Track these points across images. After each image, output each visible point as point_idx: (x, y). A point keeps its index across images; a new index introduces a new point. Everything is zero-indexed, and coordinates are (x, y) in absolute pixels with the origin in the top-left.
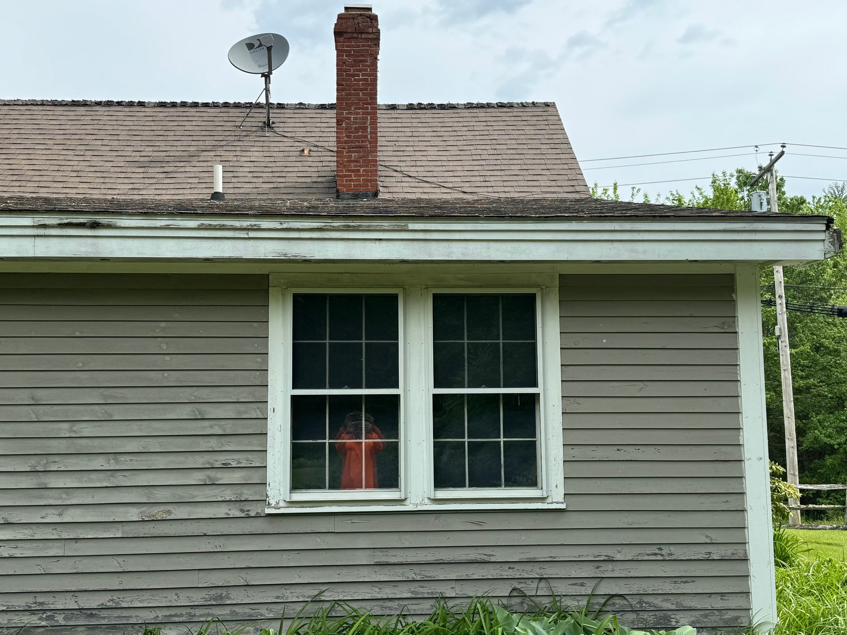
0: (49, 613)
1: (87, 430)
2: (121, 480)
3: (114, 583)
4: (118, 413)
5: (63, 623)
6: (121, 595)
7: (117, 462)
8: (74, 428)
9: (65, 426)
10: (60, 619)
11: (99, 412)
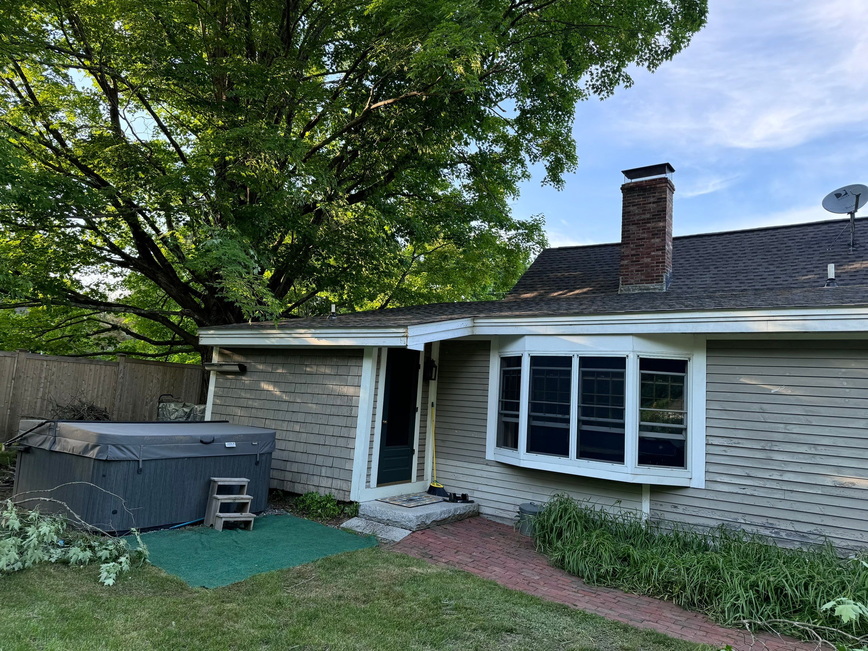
0: (776, 530)
1: (796, 429)
2: (818, 460)
3: (817, 520)
4: (814, 421)
5: (785, 537)
6: (823, 528)
7: (816, 450)
8: (788, 428)
9: (782, 426)
10: (783, 535)
11: (803, 420)
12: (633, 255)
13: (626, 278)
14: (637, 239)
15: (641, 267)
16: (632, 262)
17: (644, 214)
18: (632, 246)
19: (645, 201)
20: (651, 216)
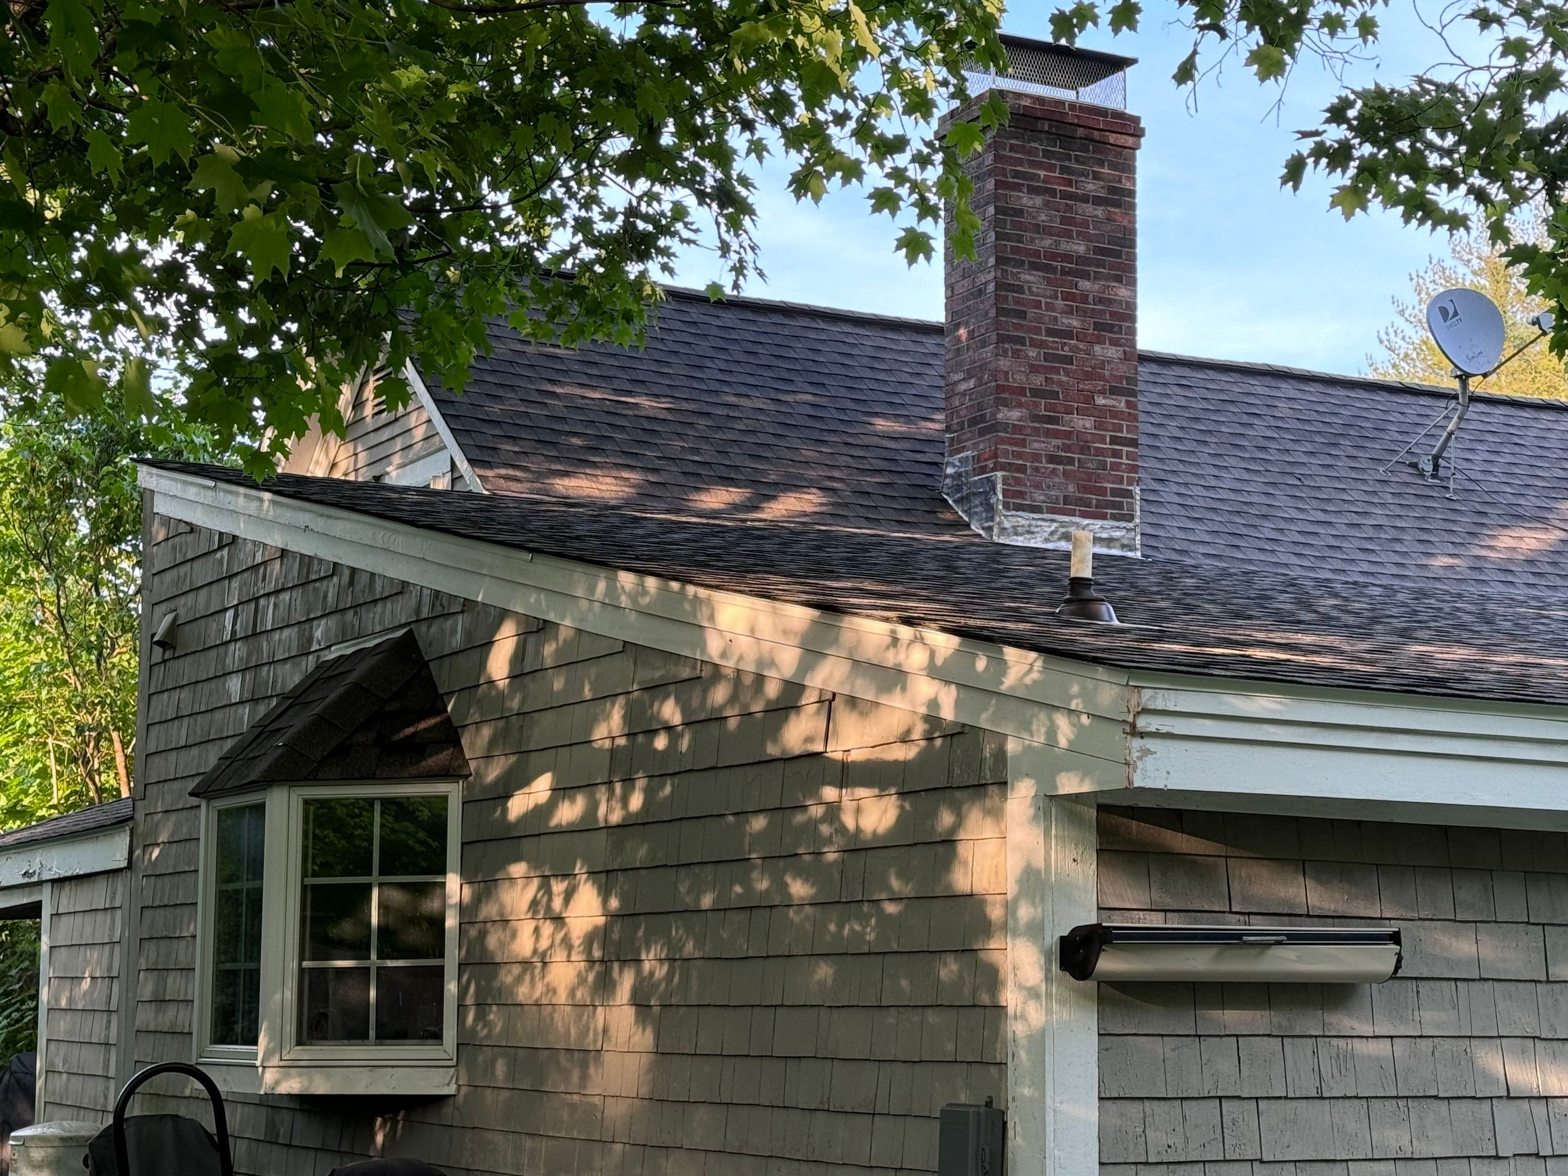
12: (1036, 393)
13: (1018, 481)
14: (1050, 332)
15: (1067, 448)
16: (1035, 418)
17: (1068, 235)
18: (1032, 353)
19: (1069, 183)
20: (1088, 249)
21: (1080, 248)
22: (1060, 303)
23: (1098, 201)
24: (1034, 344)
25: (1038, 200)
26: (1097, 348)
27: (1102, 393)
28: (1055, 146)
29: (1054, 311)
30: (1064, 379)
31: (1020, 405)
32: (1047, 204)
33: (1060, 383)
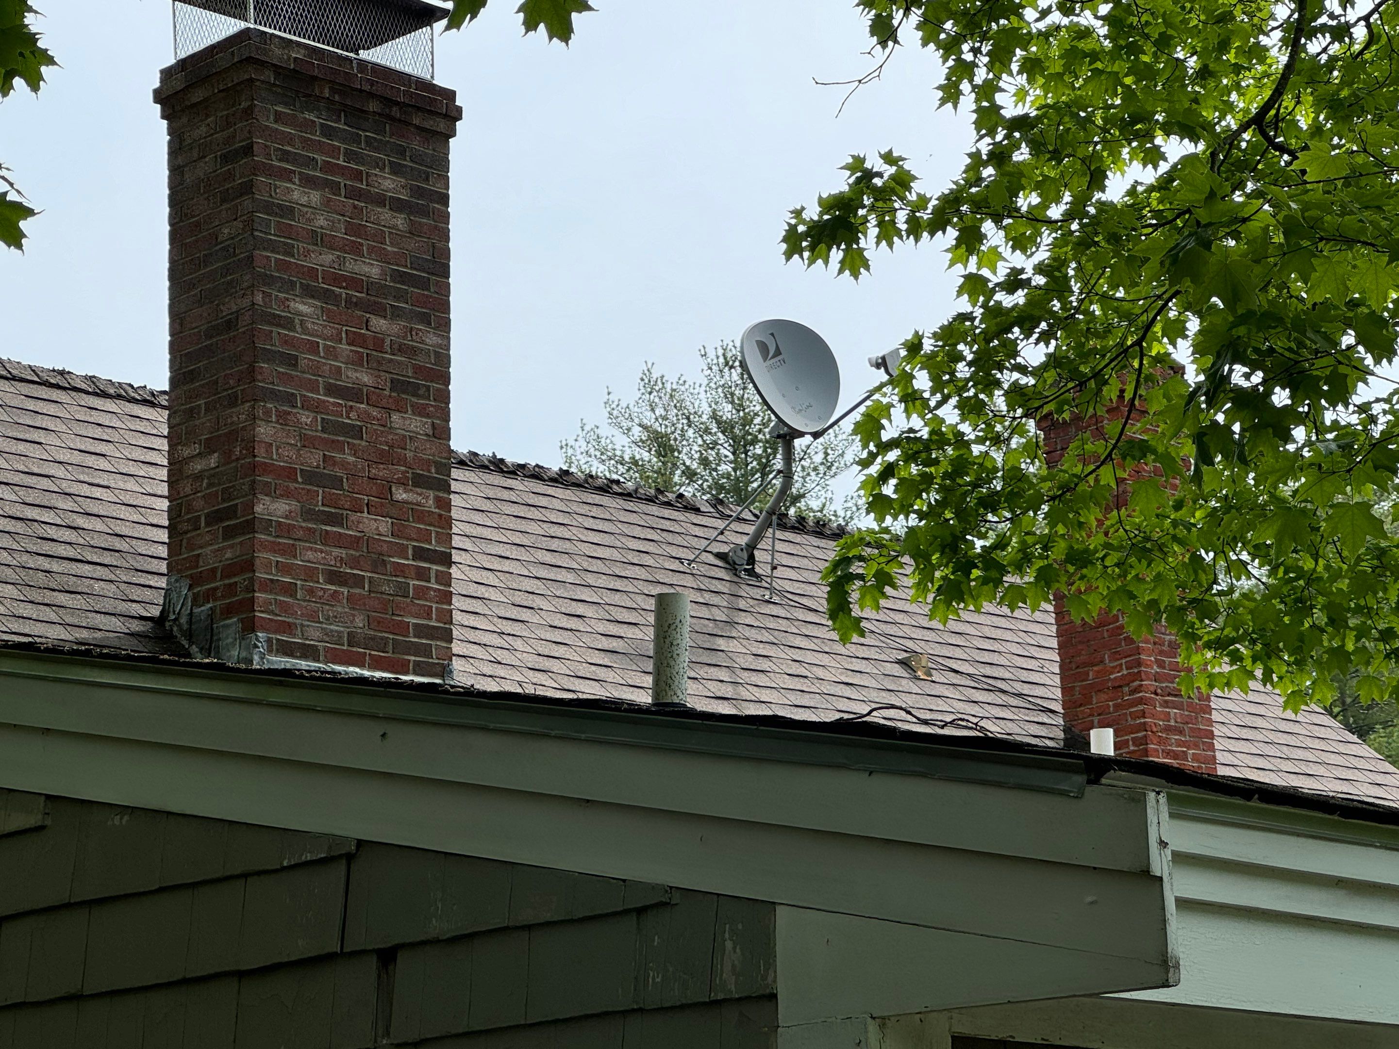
12: (312, 477)
14: (331, 390)
15: (355, 563)
16: (309, 514)
17: (356, 250)
18: (306, 418)
19: (358, 176)
20: (384, 273)
21: (372, 270)
22: (344, 347)
23: (398, 206)
24: (307, 405)
25: (315, 197)
26: (395, 417)
27: (402, 483)
28: (338, 121)
29: (336, 359)
30: (351, 459)
31: (287, 495)
32: (327, 203)
33: (344, 464)
